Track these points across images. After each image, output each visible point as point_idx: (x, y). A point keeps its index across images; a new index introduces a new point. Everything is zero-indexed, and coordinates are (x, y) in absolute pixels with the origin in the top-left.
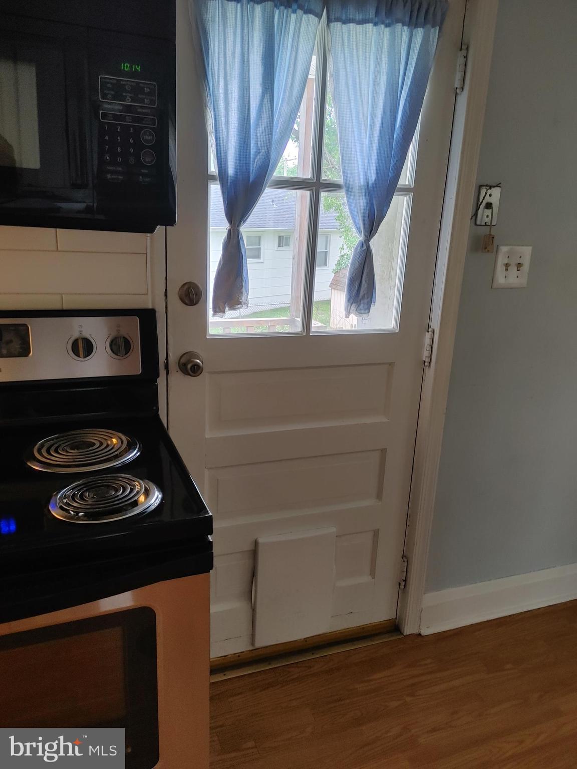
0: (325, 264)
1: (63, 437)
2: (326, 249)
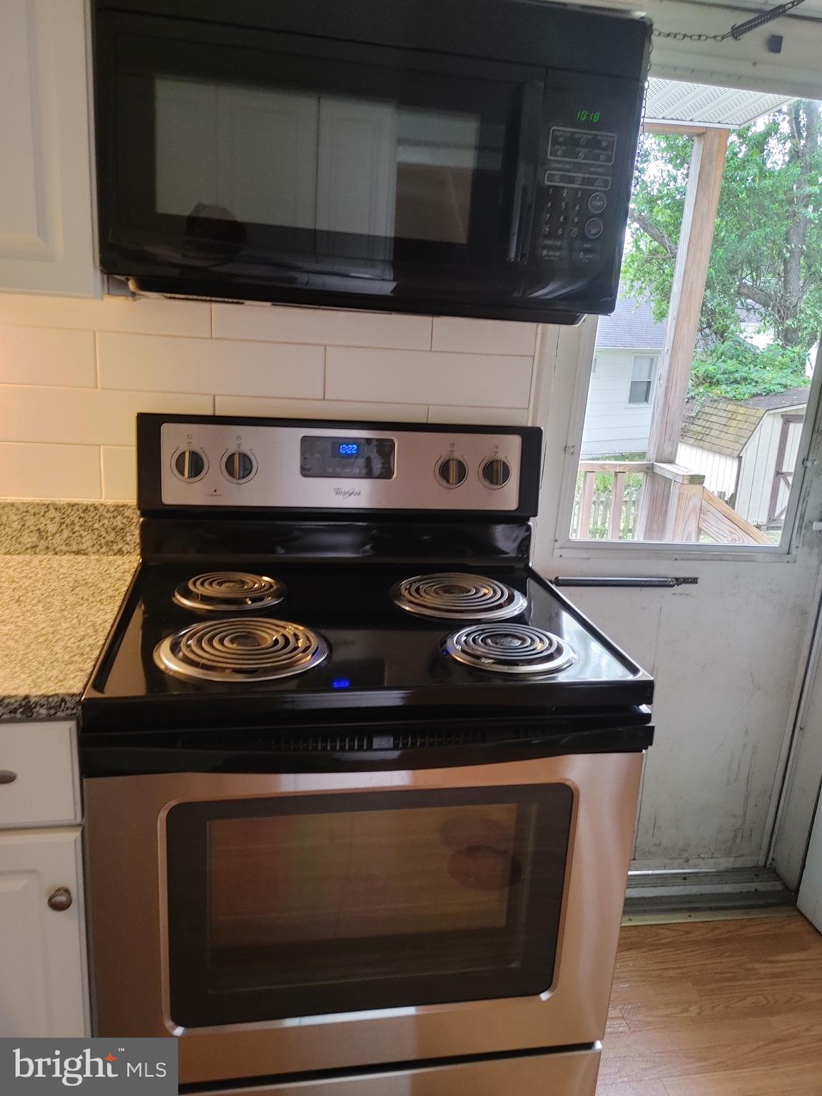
0: (646, 400)
1: (426, 579)
2: (649, 378)
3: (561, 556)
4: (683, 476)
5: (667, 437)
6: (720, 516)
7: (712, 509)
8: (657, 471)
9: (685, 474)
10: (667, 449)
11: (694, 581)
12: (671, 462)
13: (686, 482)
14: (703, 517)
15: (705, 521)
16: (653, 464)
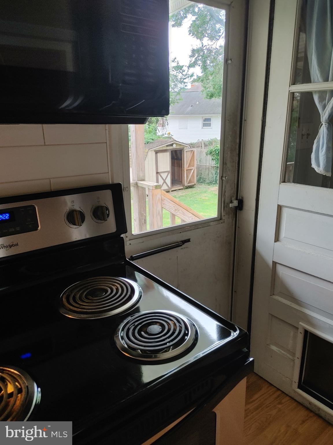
3: (130, 244)
4: (152, 186)
5: (140, 169)
6: (169, 201)
7: (166, 198)
8: (139, 185)
9: (153, 185)
10: (141, 175)
11: (188, 241)
12: (144, 180)
13: (154, 189)
14: (163, 202)
15: (164, 204)
16: (137, 182)
